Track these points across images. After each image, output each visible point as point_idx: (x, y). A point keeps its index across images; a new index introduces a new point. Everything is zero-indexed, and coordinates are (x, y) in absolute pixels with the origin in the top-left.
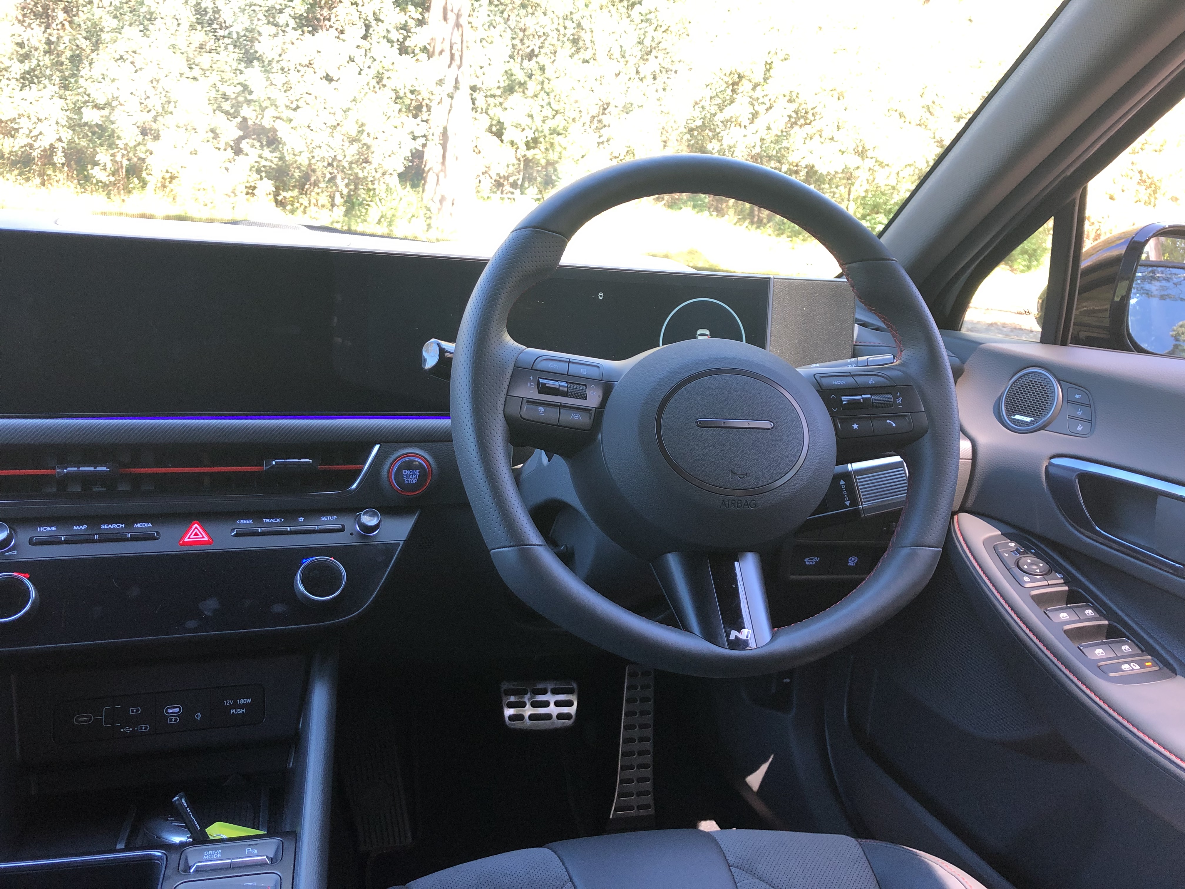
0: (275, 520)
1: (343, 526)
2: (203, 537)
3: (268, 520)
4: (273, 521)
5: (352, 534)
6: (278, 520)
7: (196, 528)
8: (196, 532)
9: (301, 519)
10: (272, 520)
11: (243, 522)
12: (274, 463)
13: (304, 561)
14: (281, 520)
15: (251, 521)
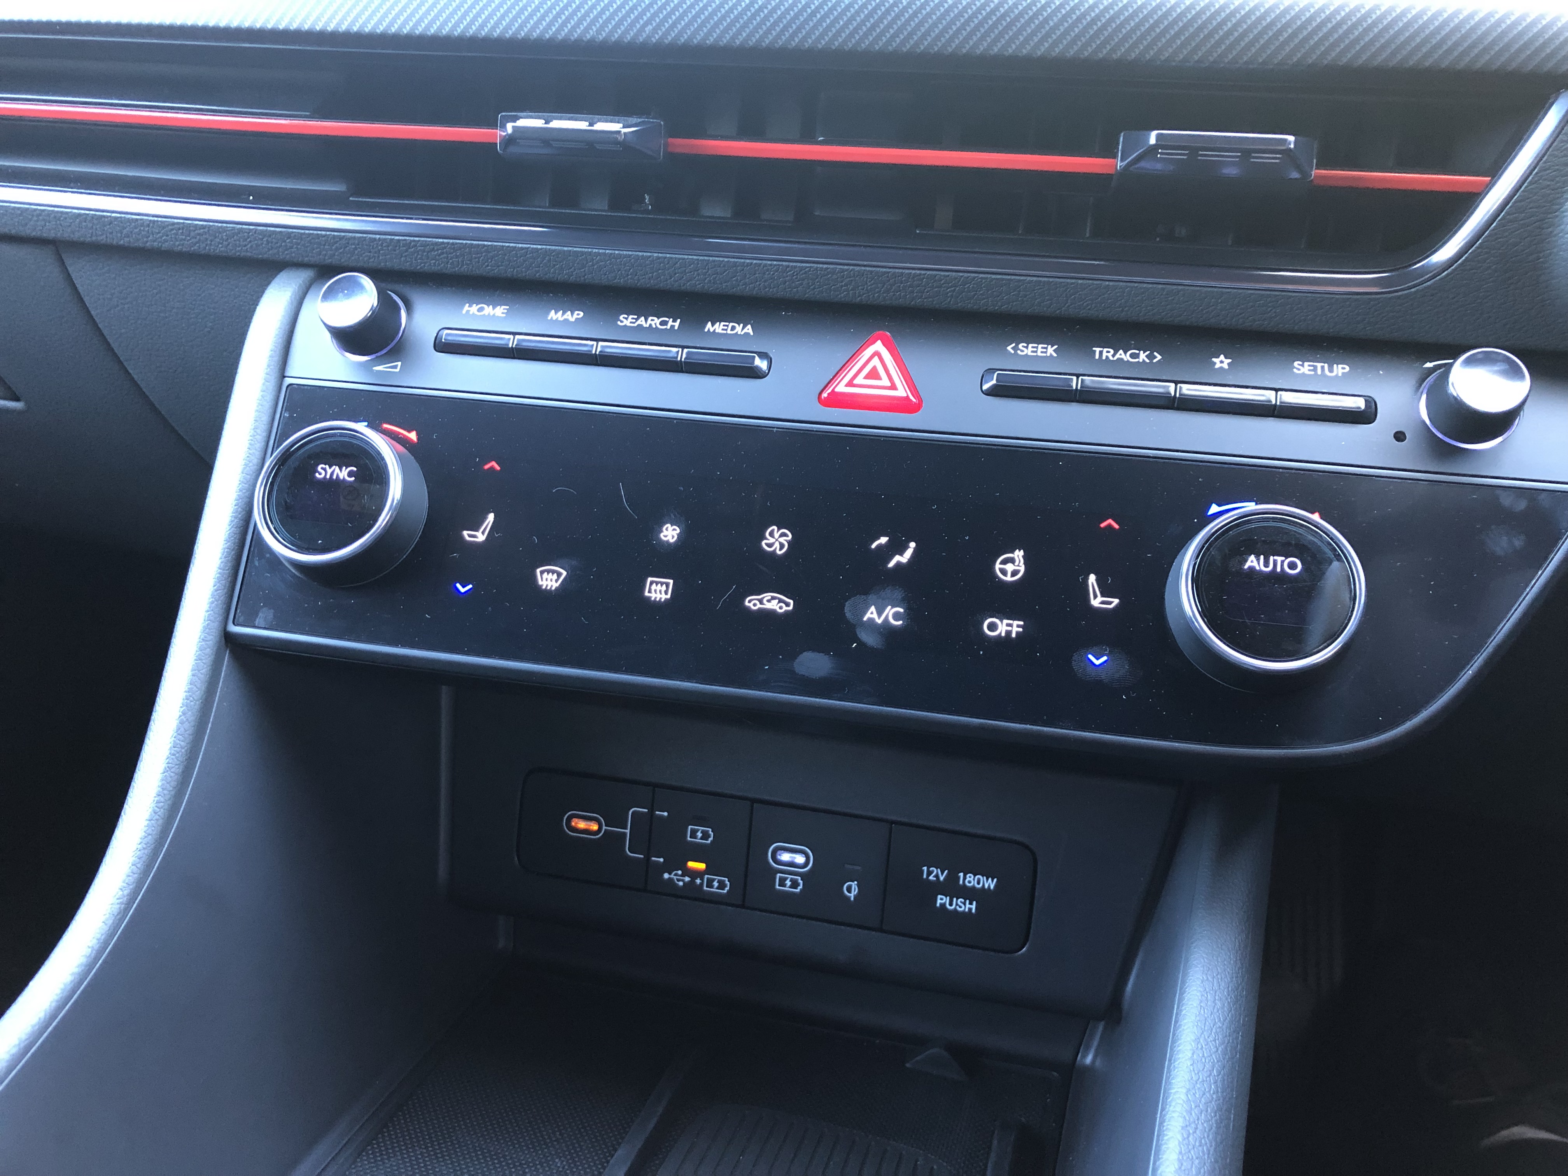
0: (1133, 356)
1: (1371, 403)
2: (893, 387)
3: (1108, 353)
4: (1127, 357)
5: (1399, 436)
6: (1143, 356)
7: (877, 354)
8: (874, 368)
9: (1221, 362)
10: (1121, 354)
11: (1027, 350)
12: (1153, 140)
13: (1214, 509)
14: (1151, 357)
15: (1051, 350)
